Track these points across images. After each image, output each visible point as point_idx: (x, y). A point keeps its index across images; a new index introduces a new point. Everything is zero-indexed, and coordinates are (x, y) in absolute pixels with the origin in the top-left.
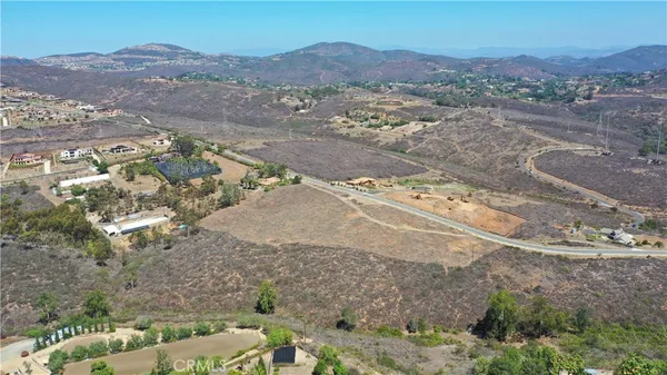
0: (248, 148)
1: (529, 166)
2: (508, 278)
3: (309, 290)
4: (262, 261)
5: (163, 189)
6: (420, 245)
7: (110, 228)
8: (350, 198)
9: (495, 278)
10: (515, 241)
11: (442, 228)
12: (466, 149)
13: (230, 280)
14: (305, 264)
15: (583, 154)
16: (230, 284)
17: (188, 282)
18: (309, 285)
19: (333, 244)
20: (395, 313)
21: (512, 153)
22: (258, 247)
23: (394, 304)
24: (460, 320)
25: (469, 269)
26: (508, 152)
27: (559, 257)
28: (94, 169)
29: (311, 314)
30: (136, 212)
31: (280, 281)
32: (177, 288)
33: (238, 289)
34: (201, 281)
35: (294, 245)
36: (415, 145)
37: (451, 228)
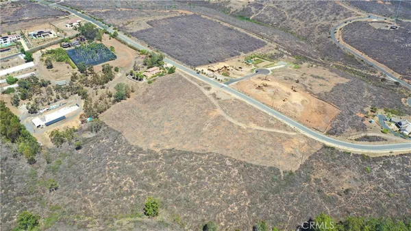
0: (135, 30)
1: (338, 37)
2: (326, 181)
3: (183, 195)
4: (147, 166)
5: (74, 77)
6: (263, 147)
7: (37, 121)
8: (212, 91)
9: (317, 181)
10: (331, 138)
11: (279, 125)
12: (293, 17)
13: (125, 184)
14: (179, 171)
15: (377, 26)
16: (125, 188)
17: (94, 187)
18: (183, 190)
19: (199, 149)
20: (245, 215)
21: (326, 23)
22: (144, 153)
23: (244, 208)
24: (291, 222)
25: (298, 172)
26: (322, 22)
27: (363, 156)
28: (22, 57)
29: (185, 217)
30: (55, 101)
31: (161, 185)
32: (86, 193)
33: (132, 193)
34: (104, 186)
35: (170, 150)
36: (257, 12)
37: (285, 125)
